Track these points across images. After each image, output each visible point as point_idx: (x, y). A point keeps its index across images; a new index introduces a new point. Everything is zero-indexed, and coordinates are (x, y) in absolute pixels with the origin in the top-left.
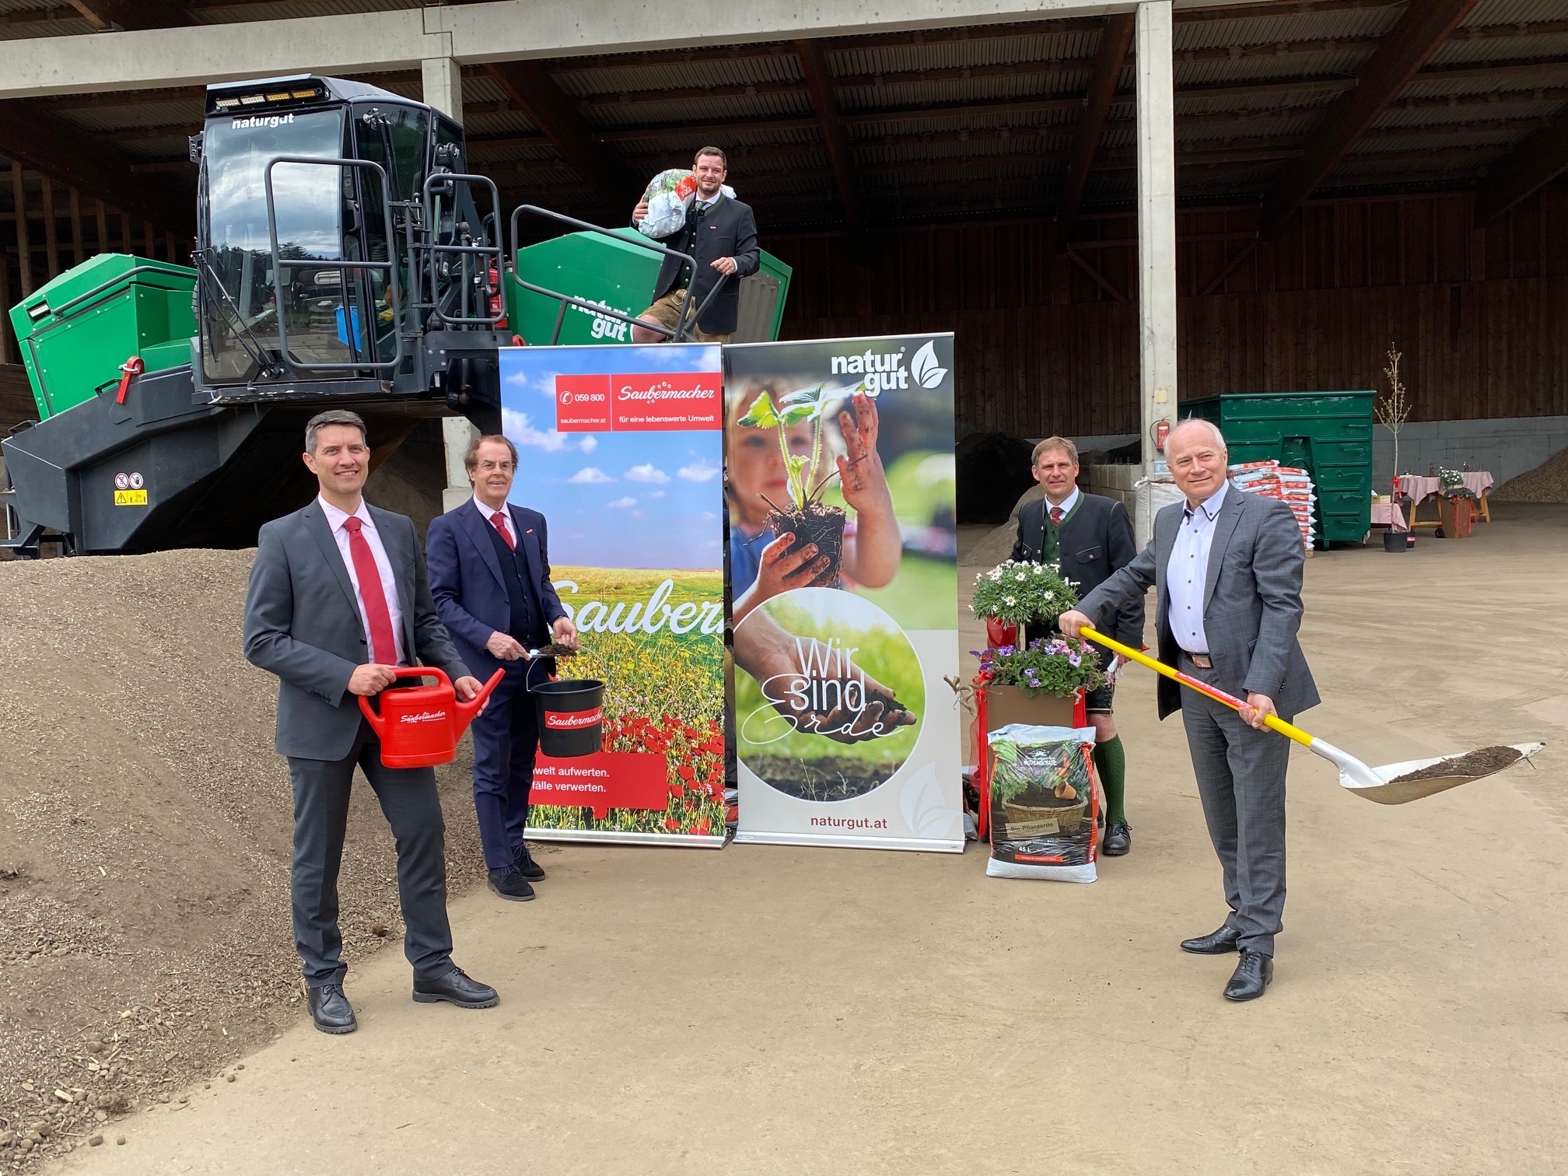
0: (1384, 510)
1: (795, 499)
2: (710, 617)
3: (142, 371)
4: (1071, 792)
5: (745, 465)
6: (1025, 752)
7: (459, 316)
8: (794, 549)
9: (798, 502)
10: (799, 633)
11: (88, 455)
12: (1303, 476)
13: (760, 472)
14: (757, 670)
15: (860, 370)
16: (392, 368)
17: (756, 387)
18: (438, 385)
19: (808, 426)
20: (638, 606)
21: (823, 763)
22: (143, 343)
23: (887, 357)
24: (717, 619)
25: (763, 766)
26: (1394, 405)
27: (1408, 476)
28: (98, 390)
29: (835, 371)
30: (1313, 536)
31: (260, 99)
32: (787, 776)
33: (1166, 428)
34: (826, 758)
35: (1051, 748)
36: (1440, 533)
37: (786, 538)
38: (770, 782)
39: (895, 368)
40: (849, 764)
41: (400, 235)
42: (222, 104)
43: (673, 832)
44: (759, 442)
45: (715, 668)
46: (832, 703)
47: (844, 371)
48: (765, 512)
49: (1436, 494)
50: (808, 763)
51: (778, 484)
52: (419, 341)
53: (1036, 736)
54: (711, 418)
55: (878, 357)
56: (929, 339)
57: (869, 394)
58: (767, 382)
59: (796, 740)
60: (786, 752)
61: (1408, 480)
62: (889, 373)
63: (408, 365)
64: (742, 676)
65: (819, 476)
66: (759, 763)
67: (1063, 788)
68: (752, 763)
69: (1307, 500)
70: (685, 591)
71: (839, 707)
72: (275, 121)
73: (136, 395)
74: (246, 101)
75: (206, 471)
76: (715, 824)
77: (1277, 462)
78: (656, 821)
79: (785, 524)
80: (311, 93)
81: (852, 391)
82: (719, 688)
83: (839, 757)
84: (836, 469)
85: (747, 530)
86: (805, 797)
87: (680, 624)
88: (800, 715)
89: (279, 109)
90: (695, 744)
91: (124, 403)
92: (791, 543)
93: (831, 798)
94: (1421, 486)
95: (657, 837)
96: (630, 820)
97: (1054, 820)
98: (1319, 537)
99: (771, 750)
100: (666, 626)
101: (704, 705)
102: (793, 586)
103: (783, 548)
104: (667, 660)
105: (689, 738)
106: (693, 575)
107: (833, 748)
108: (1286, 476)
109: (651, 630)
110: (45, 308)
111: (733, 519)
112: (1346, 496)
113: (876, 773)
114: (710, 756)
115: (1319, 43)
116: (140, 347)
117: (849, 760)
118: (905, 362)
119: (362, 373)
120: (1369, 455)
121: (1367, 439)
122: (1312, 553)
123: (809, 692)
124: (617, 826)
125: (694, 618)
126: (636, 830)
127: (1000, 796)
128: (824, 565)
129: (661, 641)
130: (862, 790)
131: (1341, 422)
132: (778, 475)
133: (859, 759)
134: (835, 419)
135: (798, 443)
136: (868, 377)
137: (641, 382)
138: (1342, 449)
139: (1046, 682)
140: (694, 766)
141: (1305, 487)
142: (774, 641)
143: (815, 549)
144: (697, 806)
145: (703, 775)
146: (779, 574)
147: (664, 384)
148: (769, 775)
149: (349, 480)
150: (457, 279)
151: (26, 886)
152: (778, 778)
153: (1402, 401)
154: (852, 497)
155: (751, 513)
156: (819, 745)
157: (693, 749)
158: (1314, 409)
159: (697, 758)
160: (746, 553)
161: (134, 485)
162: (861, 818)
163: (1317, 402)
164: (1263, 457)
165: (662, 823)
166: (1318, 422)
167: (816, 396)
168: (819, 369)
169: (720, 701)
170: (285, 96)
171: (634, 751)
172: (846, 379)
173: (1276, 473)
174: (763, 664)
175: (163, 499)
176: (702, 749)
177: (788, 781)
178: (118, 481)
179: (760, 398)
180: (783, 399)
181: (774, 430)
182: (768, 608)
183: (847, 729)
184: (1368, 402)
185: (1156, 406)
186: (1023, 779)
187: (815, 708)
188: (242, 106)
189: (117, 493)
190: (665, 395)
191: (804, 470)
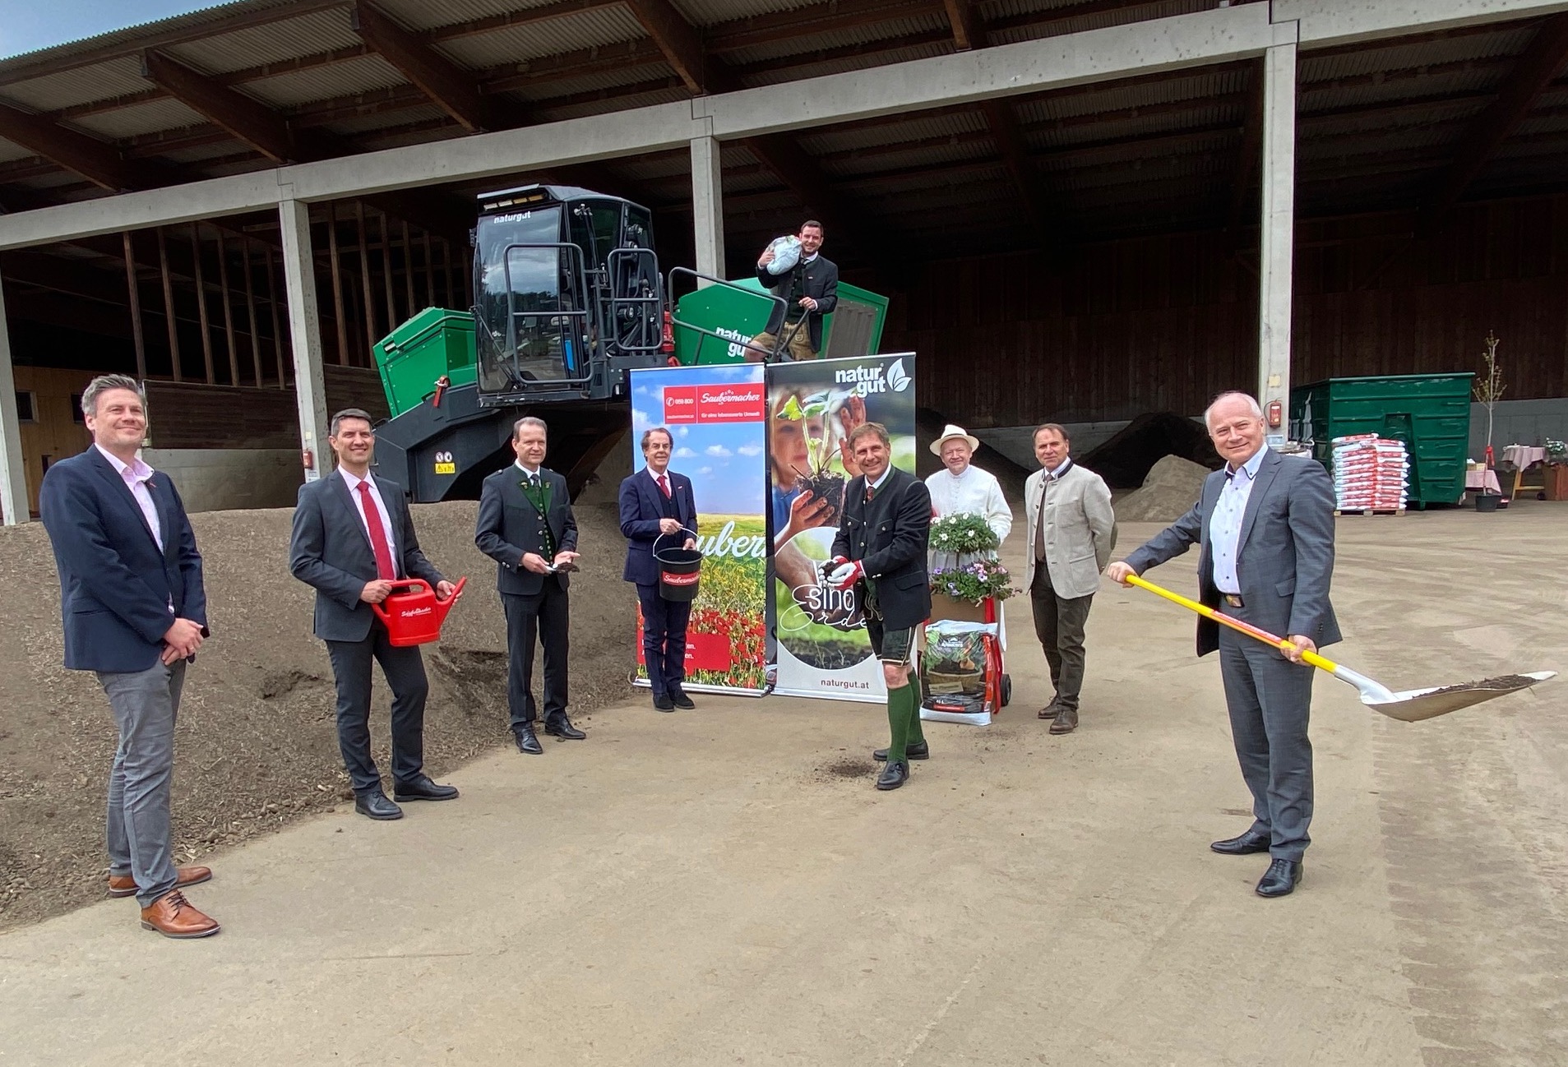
0: (1481, 476)
1: (813, 467)
2: (757, 545)
3: (449, 385)
4: (972, 665)
5: (781, 445)
6: (944, 638)
7: (640, 345)
8: (812, 501)
9: (815, 470)
10: (815, 558)
11: (418, 441)
12: (1399, 448)
13: (790, 450)
14: (790, 582)
15: (854, 379)
16: (589, 382)
17: (788, 392)
18: (618, 393)
19: (821, 419)
20: (712, 539)
21: (830, 645)
22: (450, 367)
23: (871, 370)
24: (761, 547)
25: (792, 644)
26: (1491, 387)
27: (1516, 446)
28: (424, 398)
29: (838, 381)
30: (1406, 497)
31: (509, 203)
32: (808, 652)
33: (1278, 407)
34: (832, 641)
35: (962, 637)
36: (1542, 496)
37: (807, 494)
38: (796, 655)
39: (877, 377)
40: (845, 646)
41: (591, 292)
42: (487, 207)
43: (734, 686)
44: (790, 429)
45: (760, 580)
46: (836, 605)
47: (844, 381)
48: (794, 476)
49: (1541, 461)
50: (819, 644)
51: (802, 457)
52: (605, 364)
53: (957, 628)
54: (757, 414)
55: (866, 370)
56: (899, 357)
57: (860, 396)
58: (795, 389)
59: (812, 629)
60: (807, 636)
61: (1515, 450)
62: (873, 381)
63: (598, 379)
64: (780, 587)
65: (827, 452)
66: (790, 643)
67: (966, 662)
68: (786, 643)
69: (1400, 467)
70: (744, 529)
71: (840, 608)
72: (519, 217)
73: (446, 402)
74: (502, 204)
75: (491, 452)
76: (759, 681)
77: (1376, 435)
78: (723, 679)
79: (807, 484)
80: (540, 197)
81: (849, 394)
82: (763, 593)
83: (839, 640)
84: (839, 447)
85: (783, 488)
86: (817, 666)
87: (739, 550)
88: (814, 612)
89: (521, 209)
90: (747, 629)
91: (438, 407)
92: (810, 497)
93: (834, 668)
94: (1525, 456)
95: (724, 688)
96: (708, 676)
97: (959, 683)
98: (1412, 499)
99: (798, 635)
100: (730, 552)
101: (753, 604)
102: (812, 526)
103: (806, 501)
104: (730, 574)
105: (743, 625)
106: (747, 518)
107: (836, 635)
108: (1381, 447)
109: (721, 554)
110: (393, 345)
111: (775, 481)
112: (1442, 464)
113: (862, 652)
114: (757, 638)
115: (1459, 65)
116: (449, 369)
117: (846, 642)
118: (883, 374)
119: (573, 385)
120: (1466, 429)
121: (1464, 414)
122: (1403, 512)
123: (821, 597)
124: (700, 681)
125: (747, 546)
126: (711, 684)
127: (926, 667)
128: (831, 512)
129: (727, 562)
130: (854, 663)
131: (1440, 401)
132: (802, 451)
133: (852, 642)
134: (838, 413)
135: (815, 430)
136: (859, 385)
137: (715, 391)
138: (1440, 424)
139: (962, 592)
140: (747, 643)
141: (1399, 456)
142: (799, 562)
143: (825, 501)
144: (748, 669)
145: (752, 649)
146: (802, 518)
147: (729, 391)
148: (796, 651)
149: (360, 454)
150: (640, 319)
151: (322, 685)
152: (802, 653)
153: (1498, 381)
154: (849, 466)
155: (785, 478)
156: (827, 633)
157: (746, 633)
158: (1417, 389)
159: (749, 638)
160: (783, 504)
161: (447, 460)
162: (852, 681)
163: (1418, 383)
164: (1365, 432)
165: (726, 680)
166: (1419, 401)
167: (826, 398)
168: (825, 378)
169: (762, 602)
170: (525, 200)
171: (710, 633)
172: (845, 386)
173: (1375, 445)
174: (793, 578)
175: (464, 469)
176: (751, 633)
177: (808, 656)
178: (437, 457)
179: (791, 400)
180: (805, 400)
181: (799, 421)
182: (796, 540)
183: (844, 622)
184: (1468, 383)
185: (1270, 390)
186: (939, 656)
187: (825, 607)
188: (499, 208)
189: (437, 465)
190: (729, 399)
191: (818, 448)
